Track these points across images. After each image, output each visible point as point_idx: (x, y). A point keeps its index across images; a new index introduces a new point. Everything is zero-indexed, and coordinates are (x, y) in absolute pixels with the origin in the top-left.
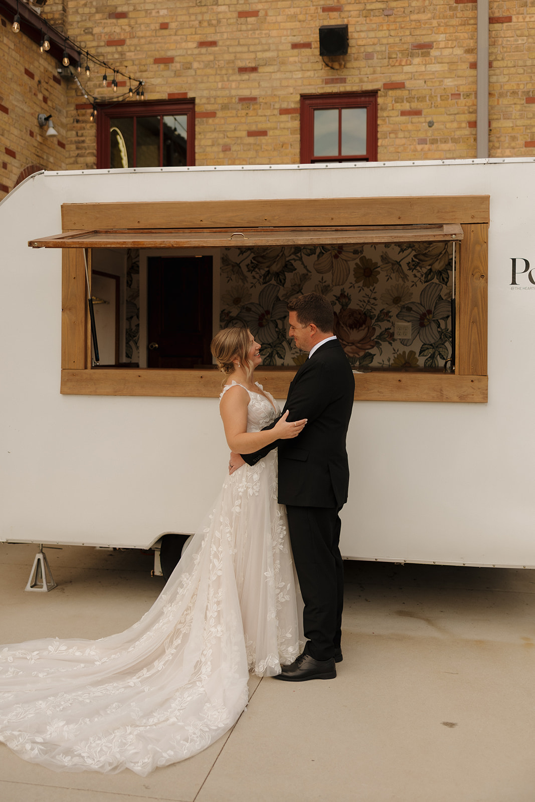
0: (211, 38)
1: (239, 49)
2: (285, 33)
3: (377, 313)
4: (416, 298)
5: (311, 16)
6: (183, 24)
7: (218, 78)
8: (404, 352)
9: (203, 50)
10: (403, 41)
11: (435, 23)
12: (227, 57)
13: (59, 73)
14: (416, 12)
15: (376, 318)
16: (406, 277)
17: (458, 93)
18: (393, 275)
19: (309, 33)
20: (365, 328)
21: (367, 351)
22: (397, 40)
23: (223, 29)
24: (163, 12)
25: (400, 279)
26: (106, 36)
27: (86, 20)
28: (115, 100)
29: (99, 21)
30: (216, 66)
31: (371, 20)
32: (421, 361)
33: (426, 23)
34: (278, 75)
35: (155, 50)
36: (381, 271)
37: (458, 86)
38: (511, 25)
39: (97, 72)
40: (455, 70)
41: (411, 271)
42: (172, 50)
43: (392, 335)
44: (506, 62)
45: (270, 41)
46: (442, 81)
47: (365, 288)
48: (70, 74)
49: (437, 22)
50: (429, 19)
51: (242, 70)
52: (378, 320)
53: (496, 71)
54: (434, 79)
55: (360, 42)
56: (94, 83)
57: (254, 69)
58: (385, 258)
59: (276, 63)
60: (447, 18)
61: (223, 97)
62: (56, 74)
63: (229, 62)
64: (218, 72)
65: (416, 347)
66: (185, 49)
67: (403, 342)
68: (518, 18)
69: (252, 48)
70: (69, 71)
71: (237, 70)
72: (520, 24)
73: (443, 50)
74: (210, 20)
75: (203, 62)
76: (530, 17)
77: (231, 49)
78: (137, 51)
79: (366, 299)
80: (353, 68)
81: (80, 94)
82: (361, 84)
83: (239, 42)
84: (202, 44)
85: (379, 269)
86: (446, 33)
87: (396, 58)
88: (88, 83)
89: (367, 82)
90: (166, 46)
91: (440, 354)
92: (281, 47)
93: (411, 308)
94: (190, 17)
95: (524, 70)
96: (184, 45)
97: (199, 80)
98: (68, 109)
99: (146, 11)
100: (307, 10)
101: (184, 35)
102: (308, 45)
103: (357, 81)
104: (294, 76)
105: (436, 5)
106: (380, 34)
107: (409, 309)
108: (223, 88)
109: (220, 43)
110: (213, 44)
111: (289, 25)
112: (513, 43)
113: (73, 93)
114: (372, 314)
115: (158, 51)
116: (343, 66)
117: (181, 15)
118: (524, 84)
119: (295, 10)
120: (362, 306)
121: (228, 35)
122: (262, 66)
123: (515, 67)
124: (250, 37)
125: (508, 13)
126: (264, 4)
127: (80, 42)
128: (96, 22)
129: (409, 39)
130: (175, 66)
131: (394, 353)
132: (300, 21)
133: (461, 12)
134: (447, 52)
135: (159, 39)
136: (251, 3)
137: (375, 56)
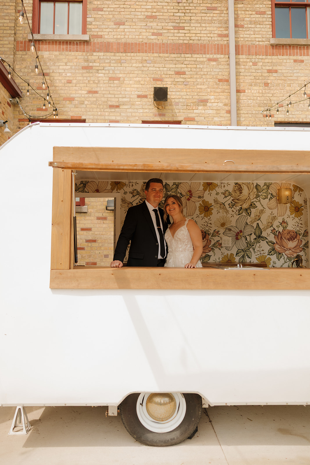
0: (95, 89)
1: (110, 96)
2: (134, 89)
3: (212, 232)
4: (233, 224)
5: (147, 82)
6: (80, 81)
7: (98, 110)
8: (228, 254)
9: (91, 95)
10: (193, 98)
11: (209, 90)
12: (103, 99)
13: (11, 101)
14: (200, 84)
15: (212, 234)
16: (228, 212)
17: (221, 124)
18: (221, 211)
19: (146, 90)
20: (205, 240)
21: (206, 253)
22: (191, 97)
23: (101, 85)
24: (69, 75)
25: (225, 213)
26: (37, 84)
27: (25, 75)
28: (41, 118)
29: (33, 76)
30: (97, 104)
31: (177, 87)
32: (237, 259)
33: (205, 90)
34: (130, 110)
35: (64, 94)
36: (214, 208)
37: (220, 121)
38: (245, 94)
39: (31, 103)
40: (219, 113)
41: (231, 208)
42: (73, 94)
43: (221, 244)
44: (243, 111)
45: (126, 93)
46: (213, 118)
47: (205, 218)
48: (16, 102)
49: (210, 90)
50: (206, 88)
51: (111, 107)
52: (213, 236)
53: (239, 115)
54: (209, 117)
55: (172, 97)
56: (29, 108)
57: (118, 107)
58: (216, 201)
59: (129, 104)
60: (215, 88)
61: (101, 119)
62: (9, 101)
63: (104, 102)
64: (99, 107)
65: (234, 251)
66: (81, 94)
67: (227, 248)
68: (248, 91)
69: (116, 96)
70: (16, 101)
71: (108, 107)
72: (249, 94)
73: (213, 103)
74: (94, 80)
75: (90, 101)
76: (254, 91)
77: (105, 96)
78: (54, 93)
79: (206, 224)
80: (169, 109)
81: (21, 114)
82: (173, 117)
83: (109, 92)
84: (90, 92)
85: (212, 207)
86: (214, 96)
87: (190, 106)
88: (26, 108)
89: (176, 116)
90: (70, 91)
91: (247, 255)
92: (132, 97)
93: (231, 229)
94: (83, 78)
95: (252, 116)
96: (80, 92)
97: (88, 110)
98: (14, 121)
99: (60, 73)
100: (145, 79)
101: (80, 87)
102: (145, 96)
103: (171, 116)
104: (139, 111)
105: (209, 82)
106: (182, 94)
107: (230, 230)
108: (101, 115)
109: (100, 92)
110: (96, 92)
111: (136, 86)
112: (246, 102)
113: (17, 113)
114: (209, 232)
115: (65, 94)
116: (163, 108)
117: (79, 77)
118: (252, 122)
119: (139, 78)
120: (204, 228)
121: (103, 89)
122: (122, 105)
123: (247, 114)
124: (115, 90)
125: (243, 88)
126: (123, 74)
127: (22, 86)
128: (31, 77)
129: (197, 97)
130: (75, 102)
131: (222, 255)
132: (141, 84)
133: (221, 86)
134: (215, 104)
135: (67, 88)
136: (116, 74)
137: (180, 104)
